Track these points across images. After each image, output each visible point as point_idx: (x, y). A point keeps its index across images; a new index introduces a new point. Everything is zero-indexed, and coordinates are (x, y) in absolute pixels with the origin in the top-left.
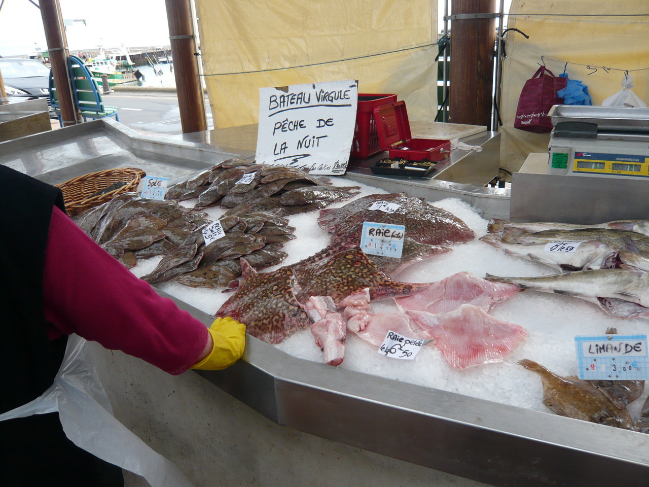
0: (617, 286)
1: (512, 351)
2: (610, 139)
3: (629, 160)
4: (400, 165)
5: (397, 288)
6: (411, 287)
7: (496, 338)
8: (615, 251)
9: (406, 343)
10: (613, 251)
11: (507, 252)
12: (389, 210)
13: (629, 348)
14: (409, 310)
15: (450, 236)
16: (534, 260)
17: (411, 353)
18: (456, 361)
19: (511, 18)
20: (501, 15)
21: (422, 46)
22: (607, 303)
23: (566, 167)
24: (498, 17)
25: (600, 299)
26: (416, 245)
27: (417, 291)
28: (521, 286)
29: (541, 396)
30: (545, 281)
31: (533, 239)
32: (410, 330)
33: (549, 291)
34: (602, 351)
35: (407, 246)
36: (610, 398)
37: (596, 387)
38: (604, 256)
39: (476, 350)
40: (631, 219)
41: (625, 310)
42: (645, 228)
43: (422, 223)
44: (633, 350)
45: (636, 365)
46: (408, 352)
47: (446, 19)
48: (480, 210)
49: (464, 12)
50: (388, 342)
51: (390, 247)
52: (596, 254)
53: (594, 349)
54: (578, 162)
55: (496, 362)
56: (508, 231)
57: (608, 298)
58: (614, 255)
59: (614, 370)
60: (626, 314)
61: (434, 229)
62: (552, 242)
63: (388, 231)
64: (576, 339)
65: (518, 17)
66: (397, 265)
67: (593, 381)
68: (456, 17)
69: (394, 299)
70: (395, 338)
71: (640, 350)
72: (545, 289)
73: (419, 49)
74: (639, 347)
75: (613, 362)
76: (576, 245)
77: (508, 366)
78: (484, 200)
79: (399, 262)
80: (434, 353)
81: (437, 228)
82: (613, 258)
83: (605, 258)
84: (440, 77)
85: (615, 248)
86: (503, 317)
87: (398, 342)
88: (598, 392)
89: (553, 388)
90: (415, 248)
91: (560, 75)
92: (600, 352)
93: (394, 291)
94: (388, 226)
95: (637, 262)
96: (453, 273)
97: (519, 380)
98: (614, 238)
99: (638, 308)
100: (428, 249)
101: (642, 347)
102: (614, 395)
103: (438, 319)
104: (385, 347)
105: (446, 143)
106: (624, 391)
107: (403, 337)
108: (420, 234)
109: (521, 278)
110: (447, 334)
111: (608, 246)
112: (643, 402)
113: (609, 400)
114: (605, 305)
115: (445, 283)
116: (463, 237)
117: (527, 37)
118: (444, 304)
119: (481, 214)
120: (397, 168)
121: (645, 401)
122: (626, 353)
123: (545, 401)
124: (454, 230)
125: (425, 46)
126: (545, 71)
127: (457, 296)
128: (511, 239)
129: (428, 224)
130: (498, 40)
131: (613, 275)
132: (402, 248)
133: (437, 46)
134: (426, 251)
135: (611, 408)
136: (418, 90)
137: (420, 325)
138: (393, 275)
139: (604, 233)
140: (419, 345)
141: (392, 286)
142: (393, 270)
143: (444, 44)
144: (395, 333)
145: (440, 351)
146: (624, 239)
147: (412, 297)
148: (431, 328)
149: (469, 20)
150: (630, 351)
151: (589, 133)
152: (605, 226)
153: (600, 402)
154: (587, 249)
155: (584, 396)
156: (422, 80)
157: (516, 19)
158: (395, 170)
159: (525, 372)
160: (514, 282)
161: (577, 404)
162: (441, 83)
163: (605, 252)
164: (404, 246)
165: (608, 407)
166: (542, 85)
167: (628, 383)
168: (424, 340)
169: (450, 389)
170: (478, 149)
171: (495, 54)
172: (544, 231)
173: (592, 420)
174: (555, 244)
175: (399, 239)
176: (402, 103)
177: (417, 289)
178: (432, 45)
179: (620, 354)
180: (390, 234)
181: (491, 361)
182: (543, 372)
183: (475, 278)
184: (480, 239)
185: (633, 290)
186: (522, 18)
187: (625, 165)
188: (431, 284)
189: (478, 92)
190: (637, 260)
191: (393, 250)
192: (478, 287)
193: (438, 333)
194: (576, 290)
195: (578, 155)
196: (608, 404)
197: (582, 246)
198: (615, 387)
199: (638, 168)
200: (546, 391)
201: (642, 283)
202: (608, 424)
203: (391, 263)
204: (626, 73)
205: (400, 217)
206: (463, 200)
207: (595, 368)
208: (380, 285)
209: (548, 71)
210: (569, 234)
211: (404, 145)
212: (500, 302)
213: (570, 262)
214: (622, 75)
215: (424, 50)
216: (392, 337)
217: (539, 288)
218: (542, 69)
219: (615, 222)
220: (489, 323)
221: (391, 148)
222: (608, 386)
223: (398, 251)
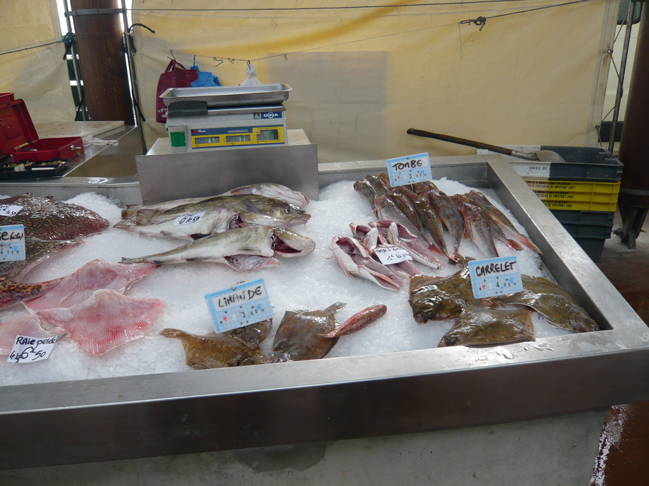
0: (238, 243)
1: (152, 325)
2: (219, 114)
3: (240, 131)
4: (25, 167)
5: (24, 290)
6: (40, 287)
7: (135, 316)
8: (236, 214)
9: (38, 344)
10: (234, 213)
11: (142, 234)
12: (11, 213)
13: (251, 294)
14: (41, 311)
15: (82, 229)
16: (166, 236)
17: (45, 352)
18: (95, 348)
19: (135, 14)
20: (124, 11)
21: (47, 45)
22: (234, 261)
23: (184, 144)
24: (121, 12)
25: (227, 258)
26: (42, 243)
27: (48, 289)
28: (156, 262)
29: (185, 358)
30: (177, 253)
31: (164, 217)
32: (41, 329)
33: (182, 262)
34: (230, 302)
35: (32, 246)
36: (243, 342)
37: (231, 336)
38: (227, 220)
39: (115, 332)
40: (249, 184)
41: (250, 263)
42: (262, 190)
43: (49, 221)
44: (255, 294)
45: (260, 307)
46: (41, 353)
47: (67, 15)
48: (117, 201)
49: (84, 7)
50: (17, 348)
51: (11, 250)
52: (219, 219)
53: (223, 303)
54: (195, 139)
55: (137, 338)
56: (140, 214)
57: (235, 256)
58: (236, 218)
59: (244, 317)
60: (251, 266)
61: (63, 225)
62: (181, 216)
63: (5, 234)
64: (206, 297)
65: (141, 12)
66: (22, 267)
67: (227, 332)
68: (76, 13)
69: (23, 303)
70: (25, 342)
71: (261, 293)
72: (178, 261)
73: (44, 48)
74: (259, 291)
75: (241, 310)
76: (201, 214)
77: (149, 340)
78: (120, 190)
79: (24, 264)
80: (71, 347)
81: (67, 223)
82: (236, 220)
83: (228, 221)
84: (72, 77)
85: (236, 211)
86: (140, 295)
87: (29, 345)
88: (233, 340)
89: (193, 348)
90: (41, 247)
91: (191, 68)
92: (229, 303)
93: (21, 295)
94: (5, 228)
95: (255, 220)
96: (85, 264)
97: (162, 349)
98: (235, 203)
99: (260, 259)
100: (56, 245)
101: (262, 290)
102: (247, 339)
103: (72, 311)
104: (15, 354)
105: (78, 141)
106: (255, 333)
107: (34, 338)
108: (49, 233)
109: (155, 255)
110: (83, 324)
111: (229, 210)
112: (273, 339)
113: (244, 345)
114: (233, 262)
115: (77, 275)
116: (97, 228)
117: (153, 32)
118: (77, 296)
119: (119, 205)
120: (23, 170)
121: (274, 337)
122: (250, 298)
123: (188, 361)
124: (86, 222)
125: (50, 44)
126: (176, 64)
127: (90, 285)
128: (144, 221)
129: (56, 221)
130: (125, 35)
131: (234, 234)
132: (24, 249)
133: (63, 45)
134: (54, 247)
135: (246, 351)
136: (51, 92)
137: (54, 322)
138: (18, 278)
139: (226, 200)
140: (52, 342)
141: (17, 290)
142: (18, 274)
143: (70, 41)
144: (24, 337)
145: (76, 343)
146: (244, 202)
147: (43, 296)
148: (65, 322)
149: (91, 15)
150: (253, 296)
151: (200, 110)
152: (228, 194)
153: (236, 348)
154: (212, 216)
155: (221, 347)
156: (52, 81)
157: (139, 14)
158: (20, 173)
159: (167, 341)
160: (148, 260)
161: (216, 356)
162: (74, 83)
163: (227, 216)
164: (26, 247)
165: (242, 351)
166: (175, 78)
167: (257, 325)
168: (57, 336)
169: (92, 377)
170: (114, 143)
171: (125, 50)
172: (174, 208)
173: (231, 365)
174: (183, 217)
175: (20, 239)
176: (21, 102)
177: (47, 287)
178: (58, 42)
179: (245, 301)
180: (9, 236)
181: (132, 339)
182: (183, 336)
183: (108, 264)
184: (114, 227)
185: (253, 244)
186: (146, 13)
187: (237, 136)
188: (61, 279)
189: (115, 90)
190: (256, 218)
191: (15, 252)
192: (112, 271)
193: (72, 326)
194: (205, 255)
195: (194, 132)
196: (243, 348)
197: (207, 214)
198: (248, 331)
199: (249, 139)
200: (188, 353)
201: (259, 237)
202: (245, 364)
203: (15, 266)
204: (248, 63)
205: (24, 219)
206: (98, 193)
207: (227, 319)
208: (4, 291)
209: (178, 64)
210: (196, 206)
211: (31, 146)
212: (137, 281)
213: (198, 230)
214: (245, 64)
215: (49, 48)
216: (22, 341)
217: (173, 260)
218: (173, 62)
219: (236, 189)
220: (125, 303)
221: (15, 150)
222: (241, 332)
223: (21, 252)
